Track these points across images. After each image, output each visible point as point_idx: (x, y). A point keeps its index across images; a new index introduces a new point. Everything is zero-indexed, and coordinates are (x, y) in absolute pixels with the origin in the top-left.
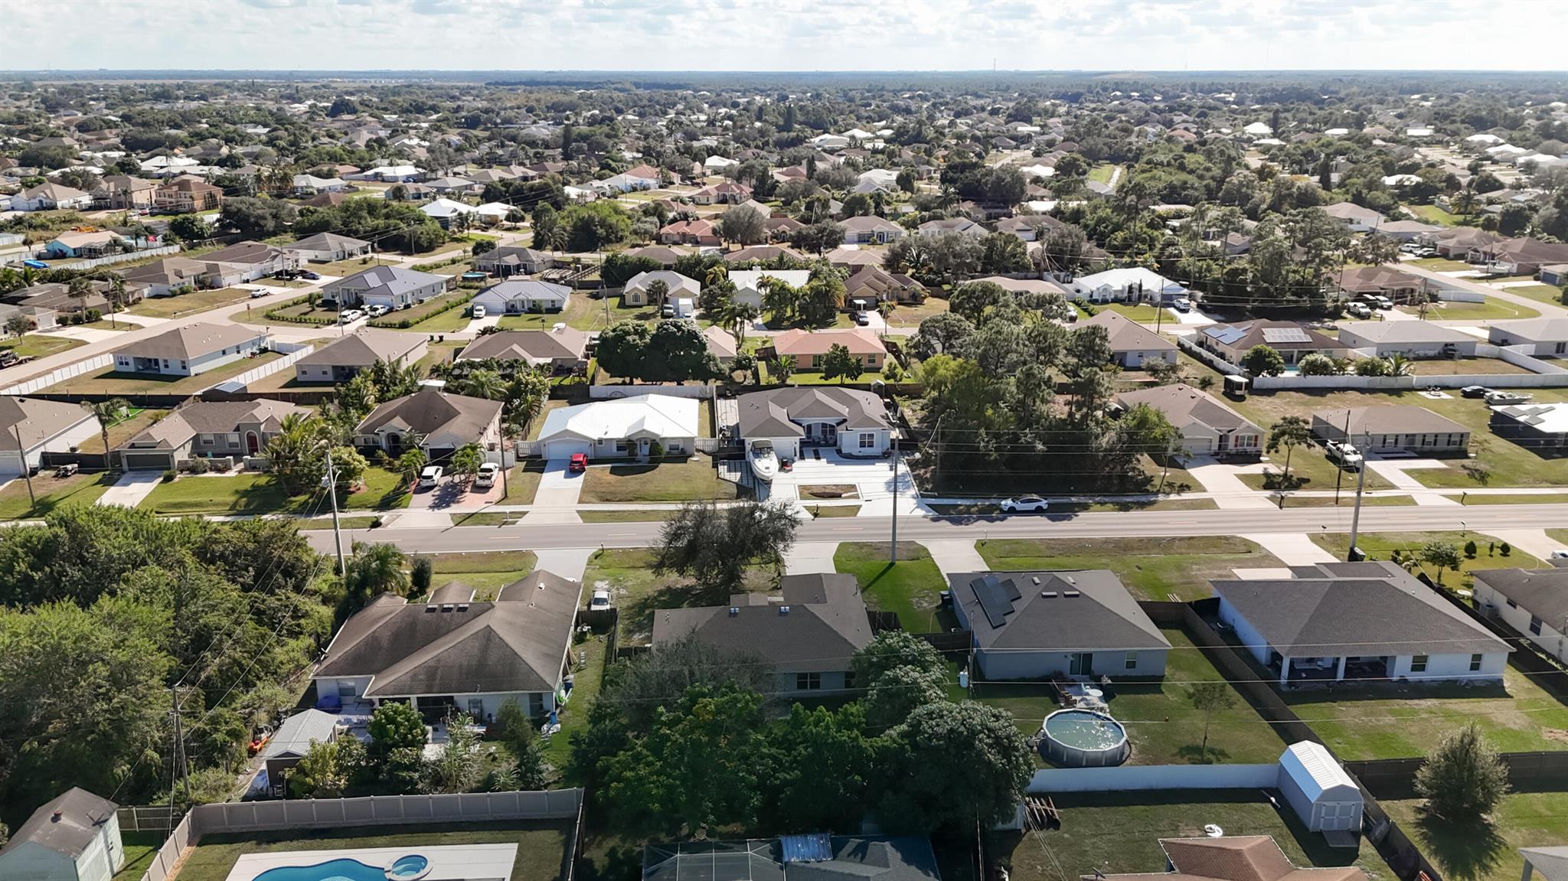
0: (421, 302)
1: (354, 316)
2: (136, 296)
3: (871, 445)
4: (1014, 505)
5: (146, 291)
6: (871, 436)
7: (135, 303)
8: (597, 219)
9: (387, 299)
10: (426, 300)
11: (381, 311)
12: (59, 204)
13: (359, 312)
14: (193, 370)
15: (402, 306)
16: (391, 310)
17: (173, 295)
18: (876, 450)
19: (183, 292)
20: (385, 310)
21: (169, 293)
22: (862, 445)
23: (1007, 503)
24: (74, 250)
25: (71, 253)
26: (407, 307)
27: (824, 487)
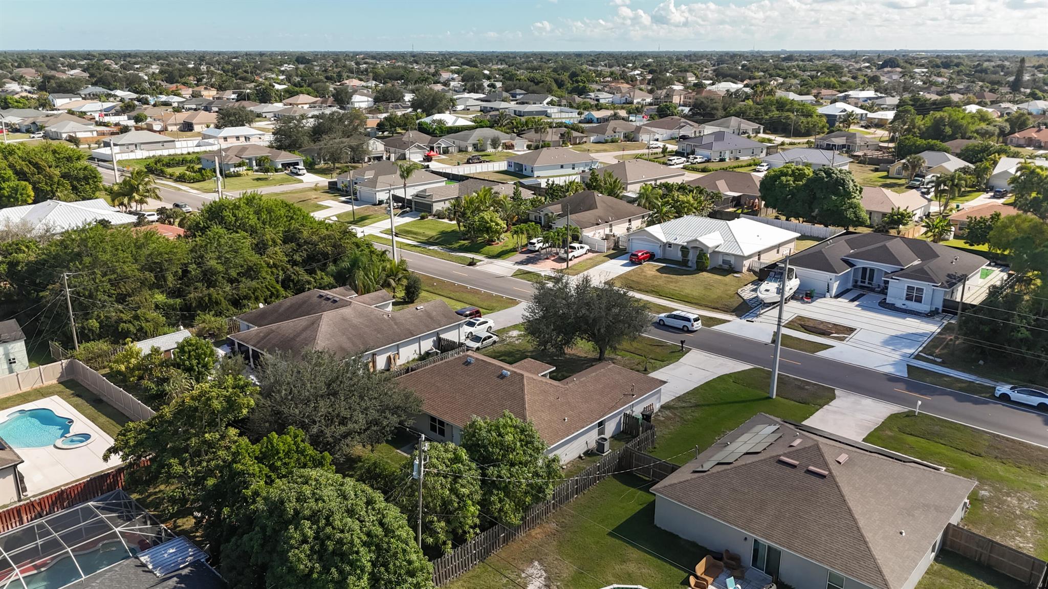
0: (737, 159)
1: (678, 161)
2: (584, 140)
3: (919, 300)
4: (1009, 392)
5: (592, 139)
6: (920, 290)
7: (579, 144)
8: (947, 120)
9: (707, 152)
10: (742, 158)
11: (699, 160)
12: (635, 101)
13: (685, 159)
14: (536, 174)
15: (718, 159)
16: (708, 161)
17: (606, 142)
18: (924, 307)
19: (612, 142)
20: (704, 160)
21: (603, 141)
22: (909, 298)
23: (1004, 389)
24: (598, 119)
25: (595, 120)
26: (722, 160)
27: (822, 322)
